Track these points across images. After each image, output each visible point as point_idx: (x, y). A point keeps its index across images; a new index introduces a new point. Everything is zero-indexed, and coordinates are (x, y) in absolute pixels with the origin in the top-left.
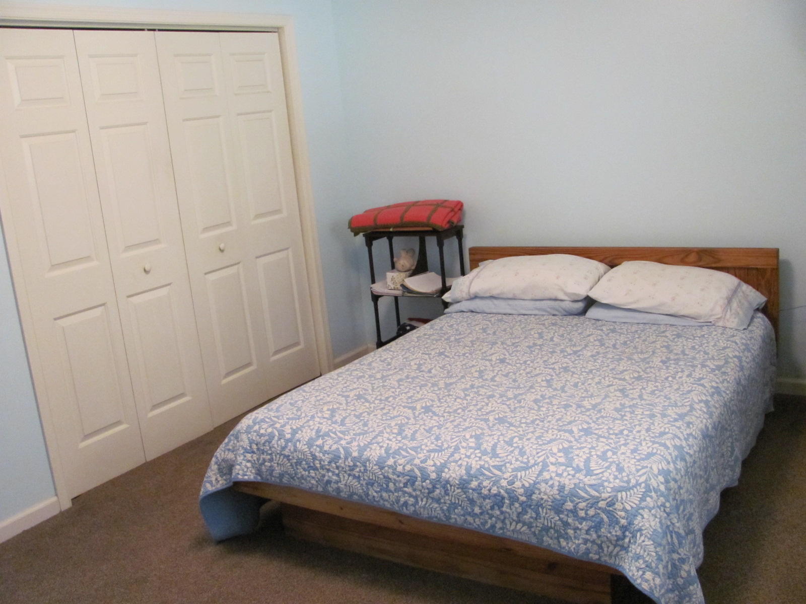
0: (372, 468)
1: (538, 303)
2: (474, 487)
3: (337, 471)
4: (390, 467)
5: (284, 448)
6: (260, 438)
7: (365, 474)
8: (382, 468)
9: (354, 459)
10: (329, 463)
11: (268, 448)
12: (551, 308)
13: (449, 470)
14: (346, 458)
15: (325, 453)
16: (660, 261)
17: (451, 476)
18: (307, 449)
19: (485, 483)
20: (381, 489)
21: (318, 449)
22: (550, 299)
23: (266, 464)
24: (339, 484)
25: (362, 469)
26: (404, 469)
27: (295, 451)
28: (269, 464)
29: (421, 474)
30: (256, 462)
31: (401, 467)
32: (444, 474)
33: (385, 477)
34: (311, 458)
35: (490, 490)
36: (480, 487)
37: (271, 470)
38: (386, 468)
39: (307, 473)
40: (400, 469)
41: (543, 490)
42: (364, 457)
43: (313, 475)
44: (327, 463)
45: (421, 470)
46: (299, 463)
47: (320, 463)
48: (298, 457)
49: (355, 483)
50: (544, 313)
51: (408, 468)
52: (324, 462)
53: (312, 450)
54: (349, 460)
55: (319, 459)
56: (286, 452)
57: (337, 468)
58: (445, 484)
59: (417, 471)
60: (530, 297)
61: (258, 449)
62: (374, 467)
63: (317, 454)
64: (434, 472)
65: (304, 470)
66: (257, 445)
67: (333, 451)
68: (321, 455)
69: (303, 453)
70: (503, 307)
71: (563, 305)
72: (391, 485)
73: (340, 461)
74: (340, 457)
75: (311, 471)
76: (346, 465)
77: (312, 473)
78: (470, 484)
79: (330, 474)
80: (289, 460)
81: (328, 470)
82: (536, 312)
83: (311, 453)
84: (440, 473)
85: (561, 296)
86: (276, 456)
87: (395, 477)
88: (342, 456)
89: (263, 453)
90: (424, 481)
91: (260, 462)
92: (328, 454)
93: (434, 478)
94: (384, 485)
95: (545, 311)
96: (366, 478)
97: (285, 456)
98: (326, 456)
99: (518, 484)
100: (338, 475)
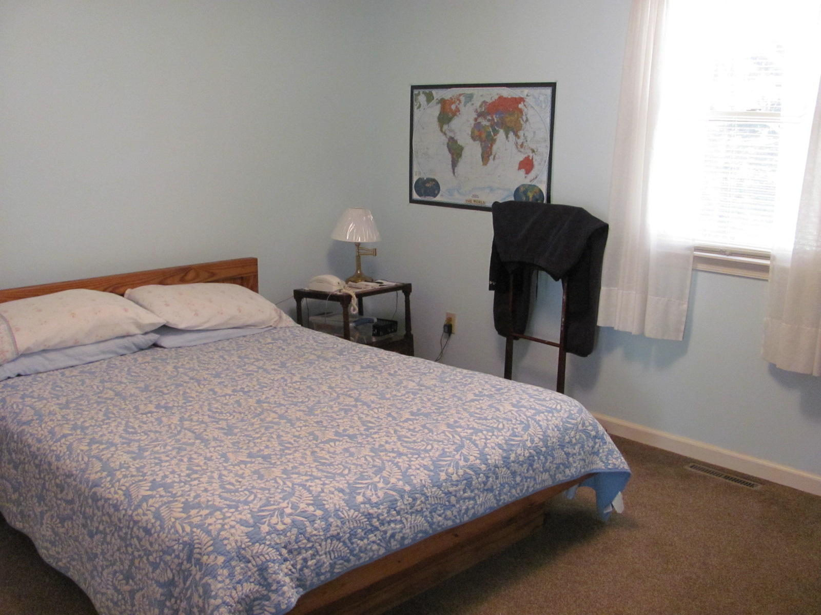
0: (431, 492)
1: (102, 345)
2: (513, 459)
3: (399, 517)
4: (446, 481)
5: (326, 530)
6: (286, 536)
7: (427, 502)
8: (439, 487)
9: (411, 494)
10: (387, 513)
11: (305, 541)
12: (120, 348)
13: (490, 455)
14: (402, 497)
15: (377, 505)
16: (162, 283)
17: (495, 460)
18: (356, 513)
19: (519, 452)
20: (444, 510)
21: (367, 506)
22: (117, 338)
23: (310, 563)
24: (404, 531)
25: (423, 498)
26: (458, 476)
27: (343, 523)
28: (314, 561)
29: (474, 471)
30: (294, 570)
31: (455, 475)
32: (490, 461)
33: (446, 494)
34: (366, 520)
35: (524, 455)
36: (517, 456)
37: (319, 565)
38: (444, 484)
39: (366, 541)
40: (455, 477)
41: (551, 435)
42: (418, 486)
43: (374, 538)
44: (386, 515)
45: (471, 467)
46: (353, 534)
47: (378, 520)
48: (350, 528)
49: (420, 519)
50: (111, 356)
51: (461, 472)
52: (383, 515)
53: (362, 510)
54: (406, 496)
55: (375, 515)
56: (333, 531)
57: (398, 513)
58: (494, 470)
59: (468, 471)
60: (94, 339)
61: (290, 552)
62: (433, 490)
63: (371, 511)
64: (481, 464)
65: (361, 539)
66: (285, 547)
67: (384, 498)
68: (375, 509)
69: (355, 519)
70: (60, 360)
71: (134, 339)
72: (453, 499)
73: (399, 504)
74: (396, 500)
75: (370, 536)
76: (406, 505)
77: (372, 537)
78: (510, 458)
79: (392, 525)
80: (339, 539)
81: (389, 523)
82: (102, 357)
83: (363, 514)
84: (486, 462)
85: (134, 330)
86: (320, 545)
87: (454, 488)
88: (398, 498)
89: (299, 553)
90: (479, 477)
91: (299, 567)
92: (382, 504)
93: (485, 469)
94: (447, 503)
95: (112, 352)
96: (429, 506)
97: (333, 537)
98: (382, 507)
99: (536, 439)
100: (401, 522)
